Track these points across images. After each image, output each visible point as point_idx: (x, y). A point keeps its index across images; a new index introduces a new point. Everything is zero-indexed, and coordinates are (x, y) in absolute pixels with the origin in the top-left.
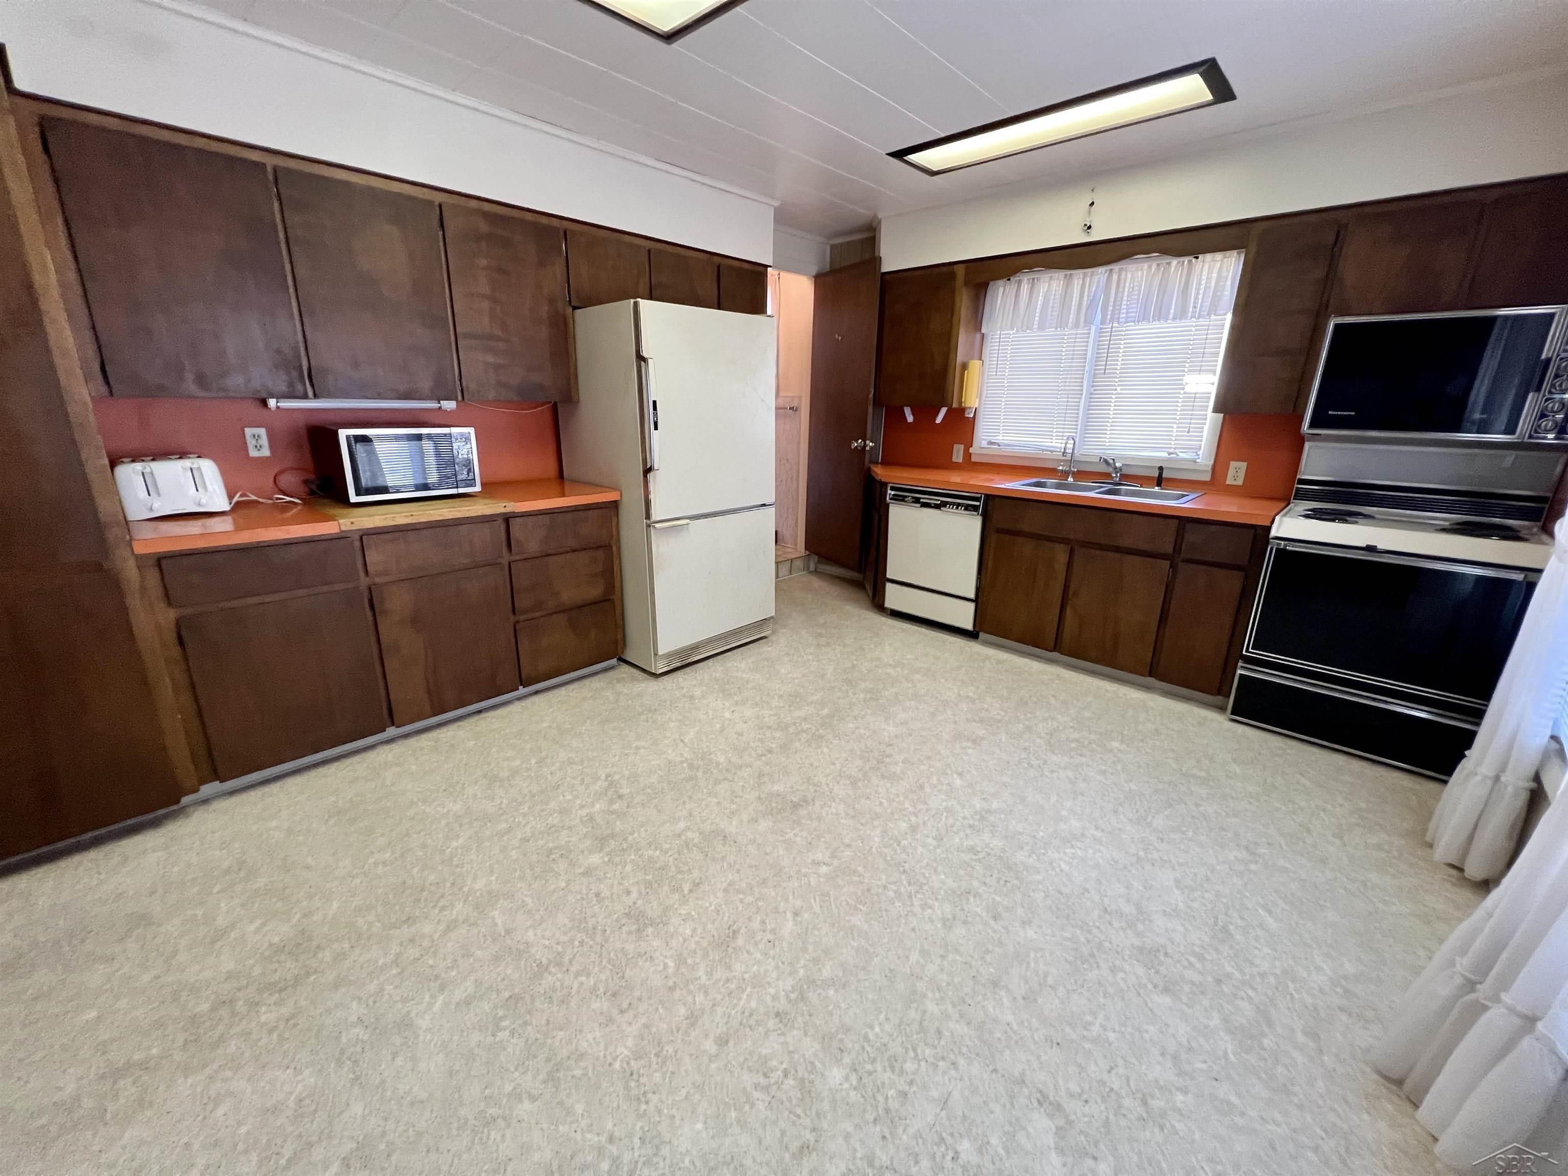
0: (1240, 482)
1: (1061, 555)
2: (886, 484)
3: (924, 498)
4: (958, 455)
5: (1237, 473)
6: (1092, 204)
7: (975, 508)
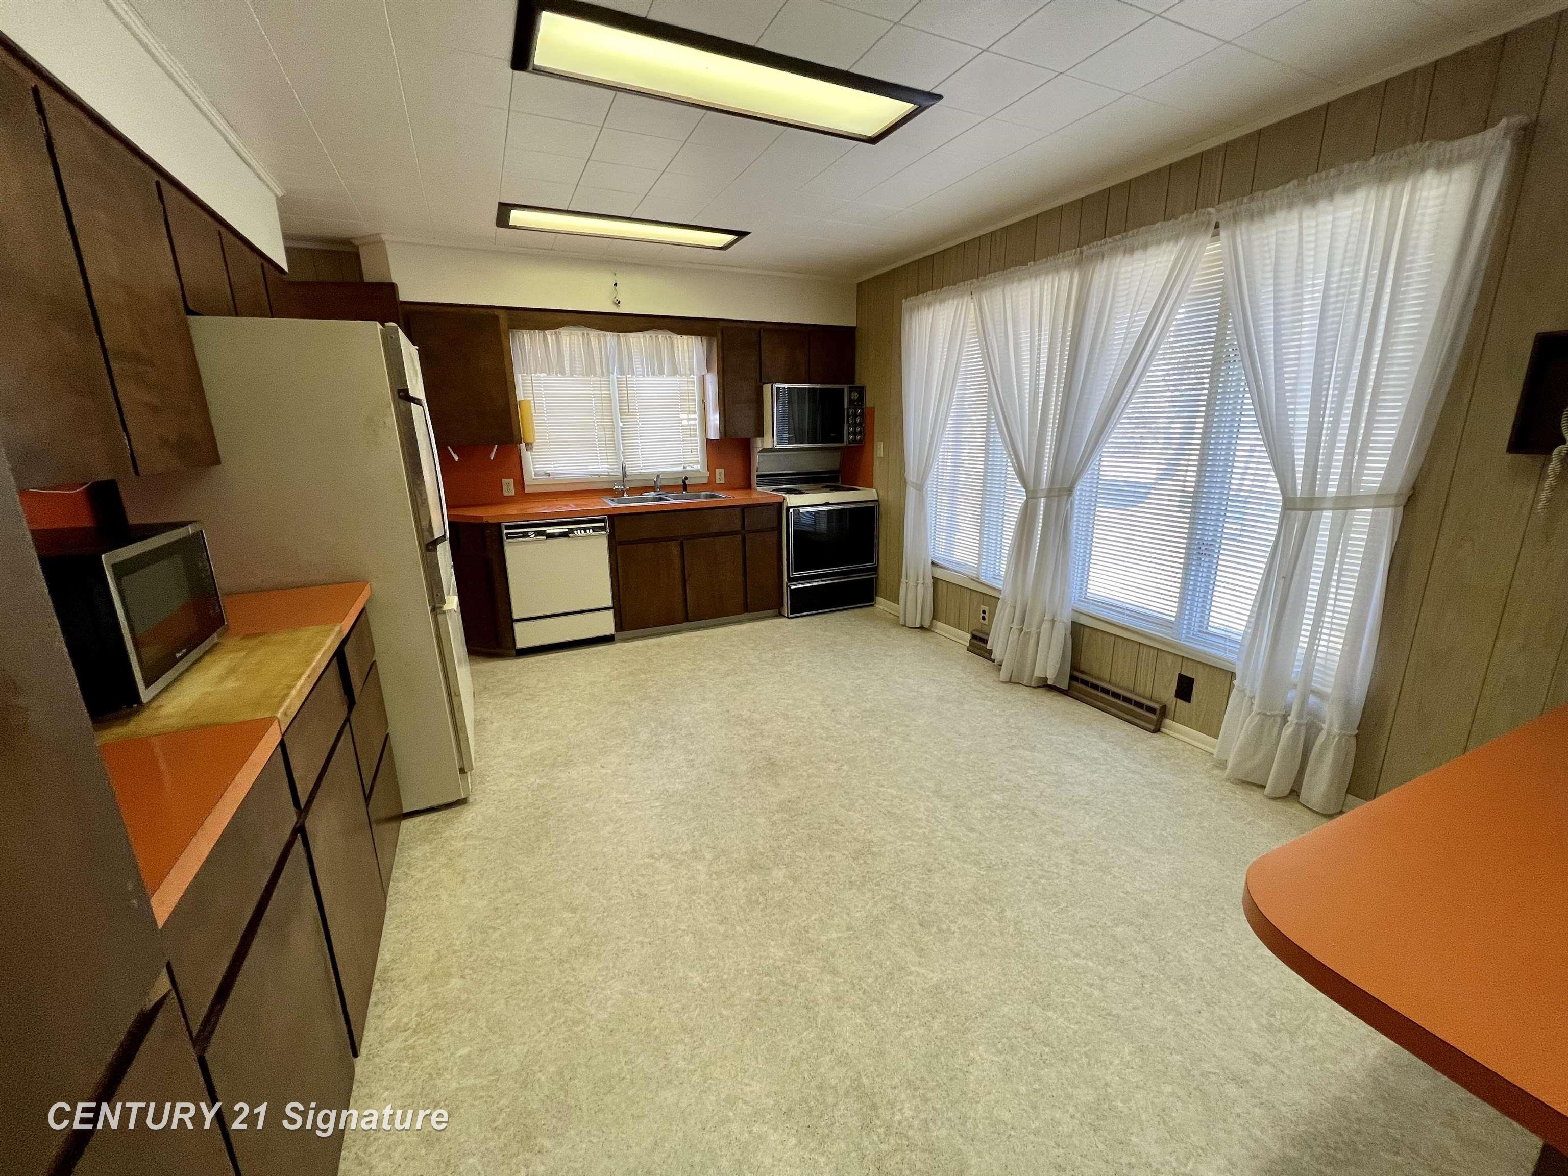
0: (723, 482)
1: (675, 550)
2: (499, 525)
3: (550, 530)
4: (509, 488)
5: (720, 476)
6: (616, 284)
7: (602, 529)
